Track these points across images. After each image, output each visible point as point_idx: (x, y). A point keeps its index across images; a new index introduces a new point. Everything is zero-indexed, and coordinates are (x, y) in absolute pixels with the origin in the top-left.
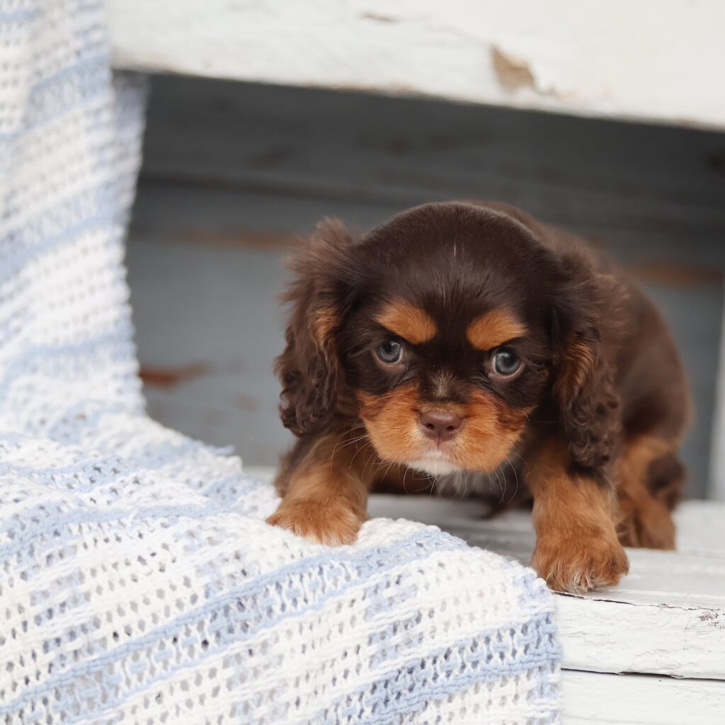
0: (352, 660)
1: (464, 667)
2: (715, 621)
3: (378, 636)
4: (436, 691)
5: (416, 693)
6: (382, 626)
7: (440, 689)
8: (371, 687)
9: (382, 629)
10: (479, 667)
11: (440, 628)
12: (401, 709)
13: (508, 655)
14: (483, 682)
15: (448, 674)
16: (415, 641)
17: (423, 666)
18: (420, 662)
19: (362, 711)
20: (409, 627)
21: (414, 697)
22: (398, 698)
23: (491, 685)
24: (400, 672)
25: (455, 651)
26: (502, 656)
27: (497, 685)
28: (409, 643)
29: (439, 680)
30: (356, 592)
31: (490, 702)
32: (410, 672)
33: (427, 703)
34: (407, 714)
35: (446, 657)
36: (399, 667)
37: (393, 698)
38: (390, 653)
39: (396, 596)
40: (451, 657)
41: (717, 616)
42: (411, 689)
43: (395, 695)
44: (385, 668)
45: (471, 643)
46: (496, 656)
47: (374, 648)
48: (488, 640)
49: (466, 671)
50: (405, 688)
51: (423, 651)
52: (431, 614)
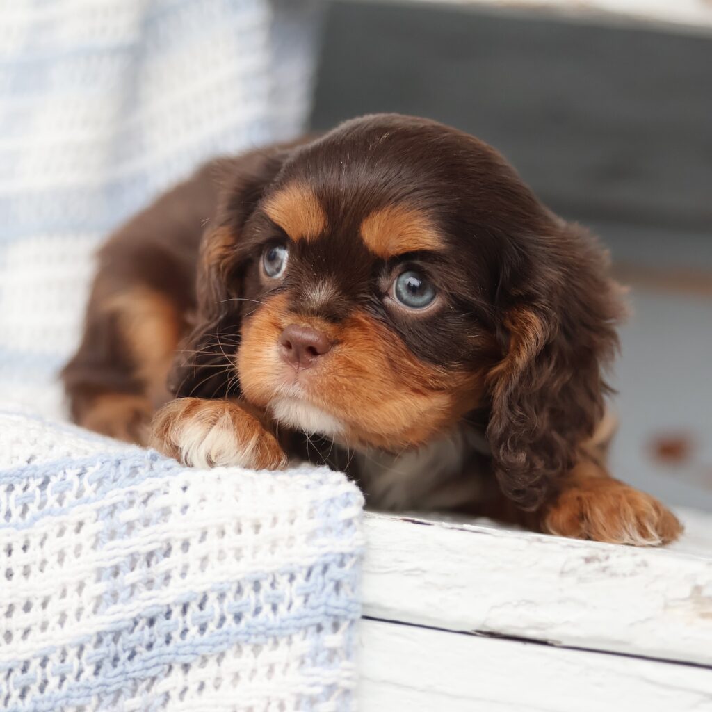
0: (72, 601)
1: (223, 619)
2: (604, 564)
3: (109, 571)
4: (182, 651)
5: (155, 651)
6: (115, 557)
7: (188, 649)
8: (94, 640)
9: (114, 562)
10: (243, 622)
11: (194, 565)
12: (134, 672)
13: (282, 608)
14: (246, 641)
15: (202, 629)
16: (158, 581)
17: (168, 614)
18: (165, 610)
19: (80, 672)
20: (153, 563)
21: (152, 658)
22: (131, 658)
23: (257, 648)
24: (136, 623)
25: (212, 597)
26: (274, 608)
27: (266, 649)
28: (150, 583)
29: (188, 635)
30: (85, 512)
31: (254, 671)
32: (151, 622)
33: (170, 668)
34: (143, 680)
35: (201, 607)
36: (134, 614)
37: (124, 656)
38: (123, 595)
39: (138, 520)
40: (208, 605)
41: (607, 558)
42: (150, 646)
43: (128, 654)
44: (113, 614)
45: (234, 587)
46: (267, 609)
47: (103, 587)
48: (257, 586)
49: (225, 627)
50: (141, 645)
51: (170, 594)
52: (186, 545)
